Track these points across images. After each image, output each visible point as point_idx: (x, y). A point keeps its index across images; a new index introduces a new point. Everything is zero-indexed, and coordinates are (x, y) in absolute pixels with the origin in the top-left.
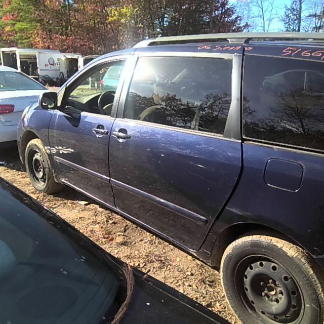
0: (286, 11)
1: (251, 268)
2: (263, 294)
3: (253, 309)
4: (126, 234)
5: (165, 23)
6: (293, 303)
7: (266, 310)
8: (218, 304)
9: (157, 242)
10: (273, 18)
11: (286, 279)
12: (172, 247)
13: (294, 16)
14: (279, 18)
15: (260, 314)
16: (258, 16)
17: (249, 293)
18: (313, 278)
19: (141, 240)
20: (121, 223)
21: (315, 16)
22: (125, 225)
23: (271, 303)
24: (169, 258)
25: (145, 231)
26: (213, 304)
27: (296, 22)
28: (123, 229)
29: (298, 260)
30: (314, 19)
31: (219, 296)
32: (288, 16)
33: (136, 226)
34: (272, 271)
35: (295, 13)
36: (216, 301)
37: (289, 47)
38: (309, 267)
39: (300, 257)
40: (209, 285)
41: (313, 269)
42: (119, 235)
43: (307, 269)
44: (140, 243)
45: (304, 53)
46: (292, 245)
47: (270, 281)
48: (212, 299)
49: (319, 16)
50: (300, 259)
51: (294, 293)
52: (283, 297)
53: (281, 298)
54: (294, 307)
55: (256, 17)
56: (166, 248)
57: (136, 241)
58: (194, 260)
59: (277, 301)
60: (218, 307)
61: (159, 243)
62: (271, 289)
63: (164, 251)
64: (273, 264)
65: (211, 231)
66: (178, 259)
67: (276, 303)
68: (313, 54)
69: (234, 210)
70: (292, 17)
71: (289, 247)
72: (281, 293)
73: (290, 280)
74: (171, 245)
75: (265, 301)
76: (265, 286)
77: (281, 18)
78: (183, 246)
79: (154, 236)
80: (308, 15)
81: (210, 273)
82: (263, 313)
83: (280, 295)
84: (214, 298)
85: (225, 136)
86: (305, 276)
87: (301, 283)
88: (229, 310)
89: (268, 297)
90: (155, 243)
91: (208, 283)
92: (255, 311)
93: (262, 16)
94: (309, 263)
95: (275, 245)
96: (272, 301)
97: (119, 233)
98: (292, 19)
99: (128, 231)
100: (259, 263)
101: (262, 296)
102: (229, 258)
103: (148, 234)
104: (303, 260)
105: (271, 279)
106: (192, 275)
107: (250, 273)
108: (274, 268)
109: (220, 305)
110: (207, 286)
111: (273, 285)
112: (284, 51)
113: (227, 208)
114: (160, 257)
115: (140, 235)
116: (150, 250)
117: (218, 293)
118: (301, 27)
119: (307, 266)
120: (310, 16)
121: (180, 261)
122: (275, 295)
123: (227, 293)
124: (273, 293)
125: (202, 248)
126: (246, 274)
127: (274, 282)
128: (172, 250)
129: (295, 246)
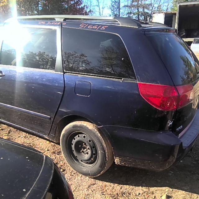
0: (112, 3)
1: (74, 139)
2: (81, 151)
3: (77, 160)
4: (10, 135)
5: (39, 8)
6: (94, 152)
7: (82, 159)
8: (61, 162)
9: (29, 136)
10: (105, 7)
11: (90, 141)
12: (38, 138)
13: (116, 6)
14: (108, 7)
15: (80, 162)
16: (96, 6)
17: (75, 152)
18: (100, 138)
19: (19, 137)
20: (6, 129)
21: (127, 6)
22: (9, 130)
23: (85, 155)
24: (35, 144)
25: (22, 132)
26: (58, 162)
27: (118, 10)
28: (8, 132)
29: (93, 130)
30: (127, 8)
31: (62, 158)
32: (113, 6)
33: (16, 130)
34: (84, 138)
35: (117, 4)
36: (60, 161)
37: (83, 23)
38: (98, 133)
39: (94, 129)
40: (57, 154)
41: (100, 134)
42: (5, 136)
43: (98, 134)
44: (18, 138)
45: (89, 26)
46: (91, 124)
47: (84, 144)
48: (58, 160)
49: (130, 6)
50: (94, 130)
51: (94, 147)
52: (90, 151)
53: (89, 151)
54: (94, 154)
55: (95, 6)
56: (34, 139)
57: (16, 138)
58: (50, 143)
59: (87, 153)
60: (61, 163)
61: (30, 137)
62: (84, 148)
63: (33, 141)
64: (84, 135)
65: (53, 123)
66: (41, 144)
67: (87, 154)
68: (93, 27)
69: (63, 110)
70: (115, 7)
71: (89, 125)
72: (89, 149)
73: (91, 141)
74: (37, 137)
75: (82, 155)
76: (82, 147)
77: (109, 7)
78: (41, 135)
79: (28, 134)
80: (124, 5)
81: (59, 148)
82: (82, 161)
83: (88, 150)
84: (59, 160)
85: (56, 71)
86: (97, 138)
87: (96, 142)
88: (67, 164)
89: (84, 152)
90: (28, 137)
91: (57, 153)
92: (78, 161)
93: (98, 6)
94: (98, 131)
95: (83, 125)
96: (85, 154)
97: (5, 135)
98: (115, 8)
99: (11, 133)
100: (77, 136)
101: (80, 152)
102: (64, 136)
103: (23, 133)
104: (96, 130)
105: (84, 143)
106: (48, 150)
107: (74, 142)
108: (84, 137)
109: (62, 163)
110: (56, 154)
111: (85, 146)
112: (80, 26)
113: (59, 109)
114: (30, 144)
115: (19, 134)
116: (24, 141)
117: (62, 157)
118: (120, 13)
119: (98, 132)
120: (125, 6)
121: (42, 144)
122: (86, 151)
123: (64, 155)
124: (85, 150)
125: (50, 134)
126: (72, 143)
127: (85, 144)
128: (38, 140)
129: (92, 124)
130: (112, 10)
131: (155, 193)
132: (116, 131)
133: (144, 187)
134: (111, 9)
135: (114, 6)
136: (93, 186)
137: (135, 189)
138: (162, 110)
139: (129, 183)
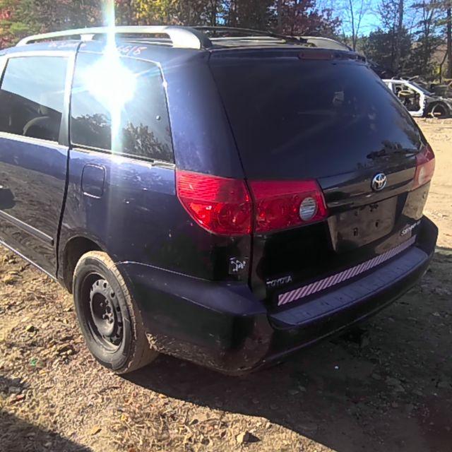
1: (92, 289)
2: (104, 316)
4: (22, 273)
6: (119, 320)
10: (365, 10)
11: (113, 295)
18: (124, 289)
19: (35, 279)
20: (23, 263)
21: (422, 5)
28: (20, 268)
30: (421, 9)
32: (386, 6)
34: (104, 288)
42: (11, 274)
43: (120, 280)
44: (32, 282)
47: (106, 301)
50: (115, 271)
51: (119, 309)
54: (120, 324)
57: (28, 280)
62: (109, 310)
64: (104, 282)
70: (393, 8)
73: (115, 295)
75: (106, 323)
76: (105, 307)
77: (376, 9)
80: (412, 4)
85: (59, 144)
97: (12, 272)
98: (392, 11)
99: (26, 271)
100: (96, 283)
108: (105, 285)
113: (62, 223)
115: (39, 274)
125: (58, 274)
126: (90, 297)
130: (383, 17)
131: (230, 427)
132: (143, 276)
133: (215, 410)
134: (382, 14)
135: (390, 7)
136: (112, 390)
137: (194, 410)
138: (214, 233)
139: (190, 396)
